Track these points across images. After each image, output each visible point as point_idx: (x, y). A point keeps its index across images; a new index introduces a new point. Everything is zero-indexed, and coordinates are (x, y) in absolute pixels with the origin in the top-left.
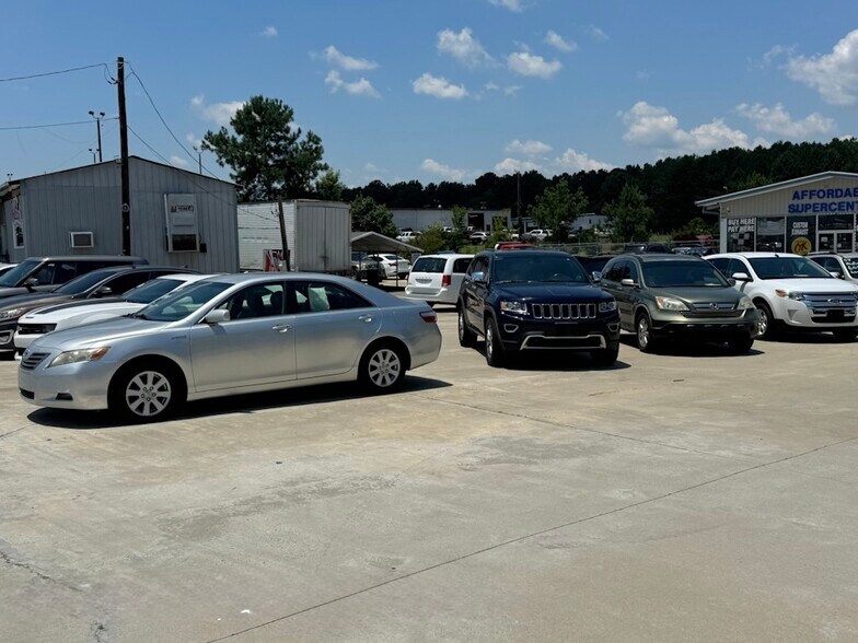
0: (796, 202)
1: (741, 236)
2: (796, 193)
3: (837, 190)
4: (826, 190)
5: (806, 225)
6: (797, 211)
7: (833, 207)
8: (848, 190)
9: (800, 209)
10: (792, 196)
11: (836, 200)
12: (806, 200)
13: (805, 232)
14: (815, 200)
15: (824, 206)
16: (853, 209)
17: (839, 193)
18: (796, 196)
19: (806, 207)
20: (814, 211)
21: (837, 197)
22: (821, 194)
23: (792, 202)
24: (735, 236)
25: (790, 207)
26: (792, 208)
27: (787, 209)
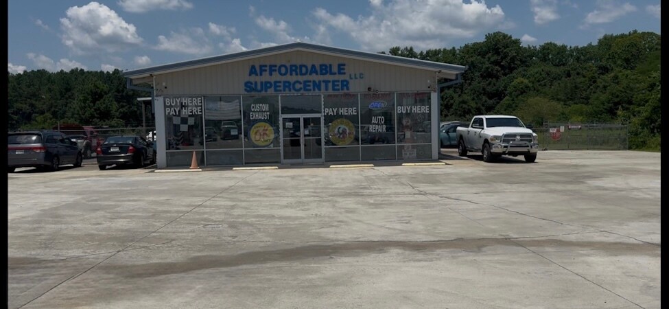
0: (253, 78)
1: (184, 121)
2: (253, 67)
3: (301, 66)
4: (288, 65)
5: (266, 107)
6: (255, 90)
7: (298, 86)
8: (313, 66)
9: (259, 88)
10: (248, 71)
11: (301, 78)
12: (266, 77)
13: (266, 116)
14: (276, 77)
15: (287, 85)
16: (320, 89)
17: (304, 70)
18: (253, 71)
19: (266, 85)
20: (276, 90)
21: (302, 74)
22: (283, 70)
23: (247, 78)
24: (177, 121)
25: (246, 84)
26: (249, 87)
27: (243, 87)
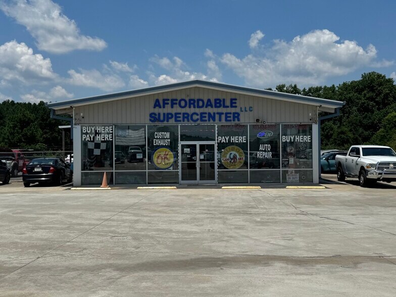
0: (157, 110)
1: (97, 146)
2: (157, 101)
3: (199, 100)
4: (187, 99)
5: (168, 135)
6: (159, 120)
7: (195, 117)
8: (209, 100)
9: (162, 118)
10: (152, 104)
11: (198, 111)
12: (168, 109)
13: (167, 142)
14: (177, 109)
15: (186, 116)
16: (214, 120)
17: (201, 103)
18: (157, 104)
19: (168, 116)
20: (176, 121)
21: (199, 107)
22: (183, 103)
23: (152, 110)
24: (91, 146)
25: (151, 115)
26: (154, 117)
27: (148, 117)
